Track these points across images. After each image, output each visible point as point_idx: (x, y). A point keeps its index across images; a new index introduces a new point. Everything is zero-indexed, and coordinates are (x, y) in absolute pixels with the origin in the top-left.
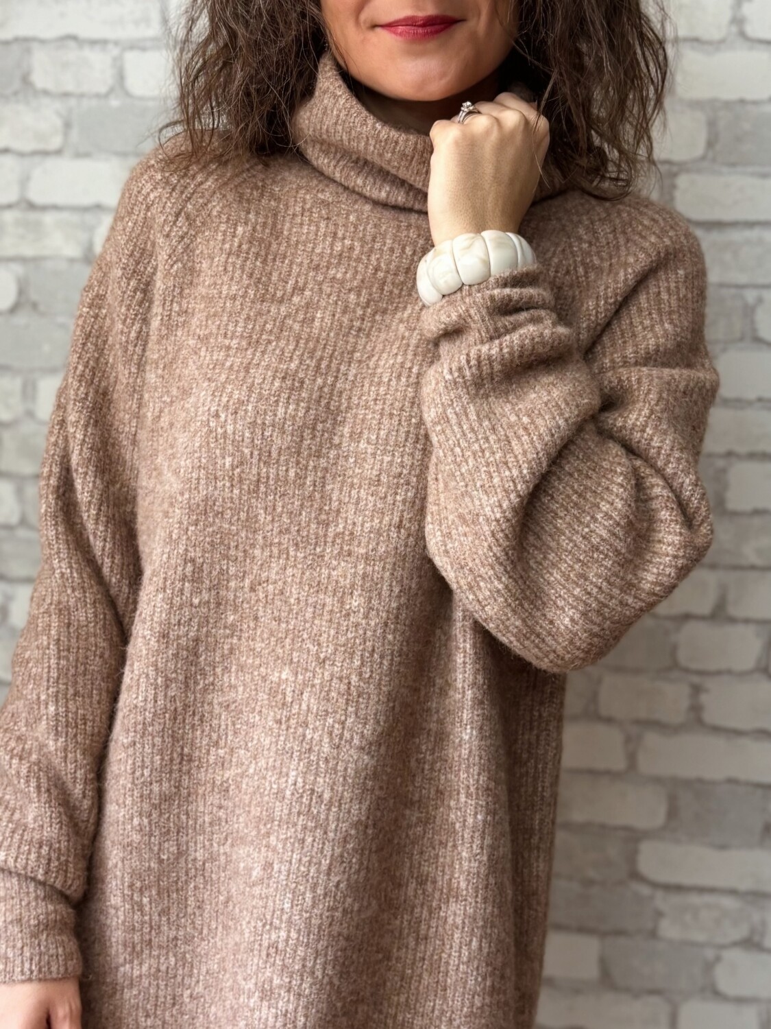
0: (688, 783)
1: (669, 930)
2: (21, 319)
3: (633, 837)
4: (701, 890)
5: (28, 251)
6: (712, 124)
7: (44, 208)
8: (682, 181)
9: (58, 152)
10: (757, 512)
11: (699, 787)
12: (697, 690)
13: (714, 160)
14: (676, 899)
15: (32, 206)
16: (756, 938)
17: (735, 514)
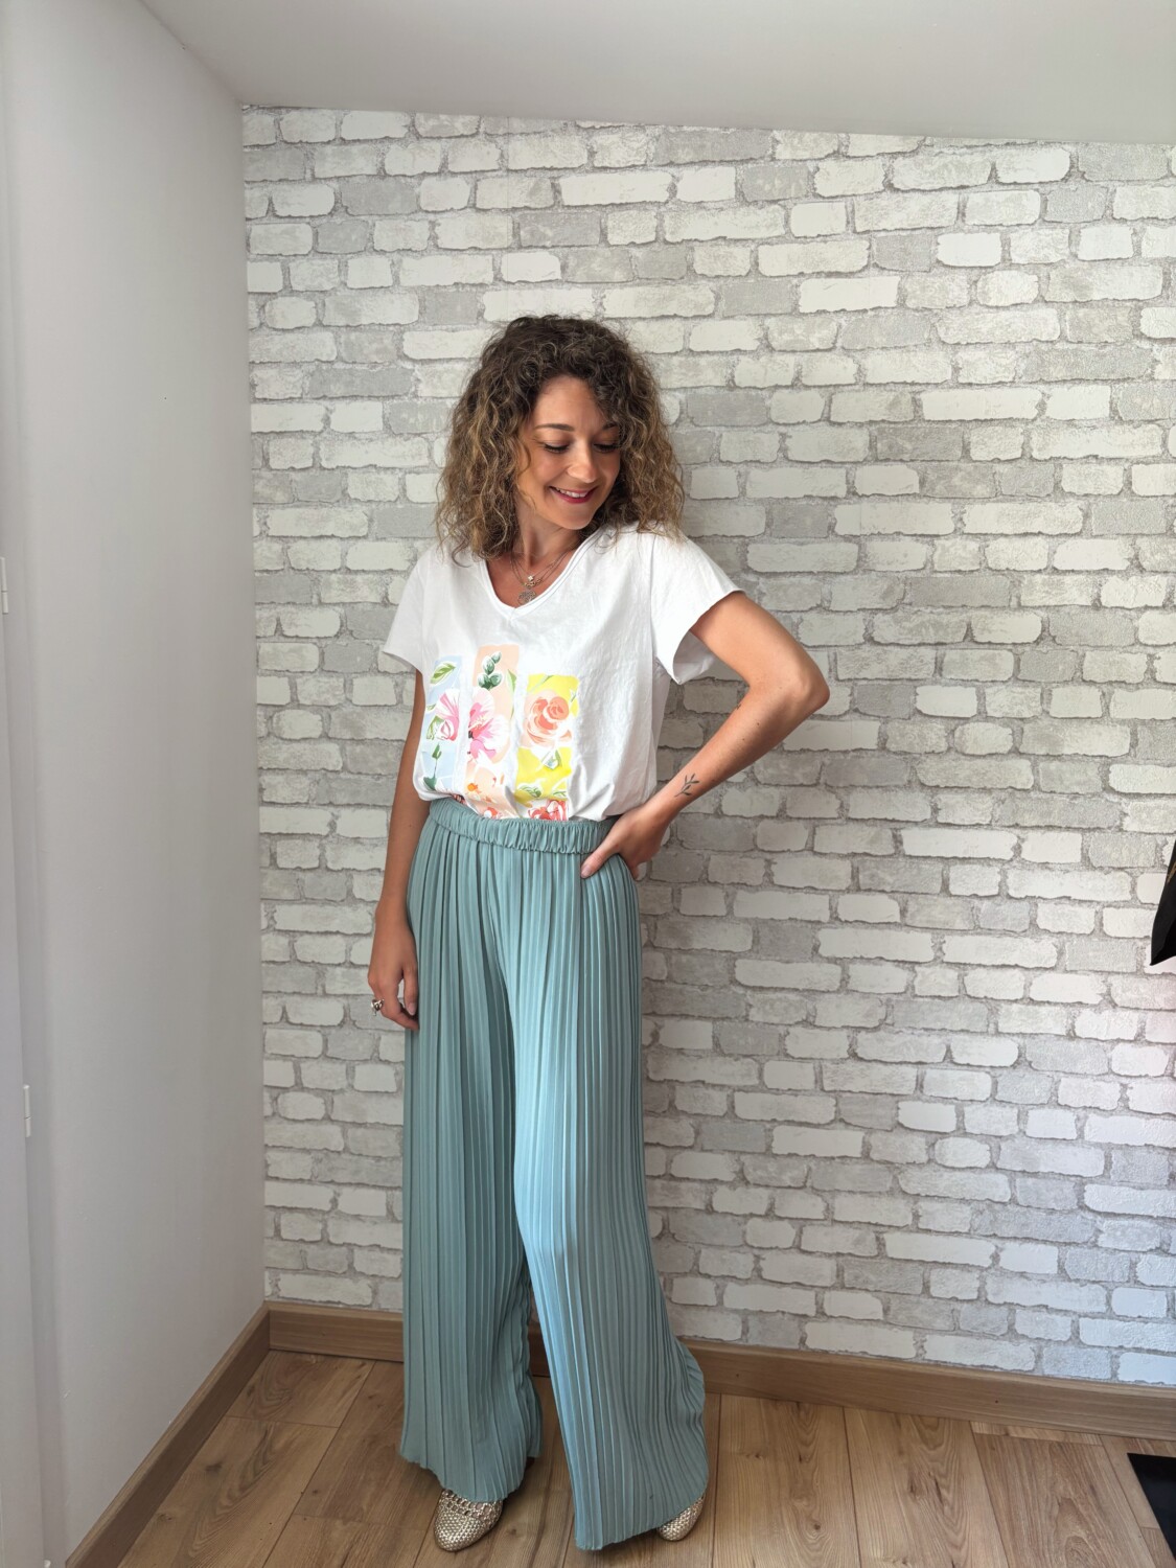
0: (765, 922)
1: (756, 1015)
2: (342, 642)
3: (732, 957)
4: (776, 989)
5: (347, 599)
6: (768, 513)
7: (357, 572)
8: (751, 548)
9: (365, 537)
10: (803, 751)
11: (772, 924)
12: (769, 863)
13: (771, 535)
14: (760, 996)
15: (349, 571)
16: (811, 1019)
17: (789, 752)
